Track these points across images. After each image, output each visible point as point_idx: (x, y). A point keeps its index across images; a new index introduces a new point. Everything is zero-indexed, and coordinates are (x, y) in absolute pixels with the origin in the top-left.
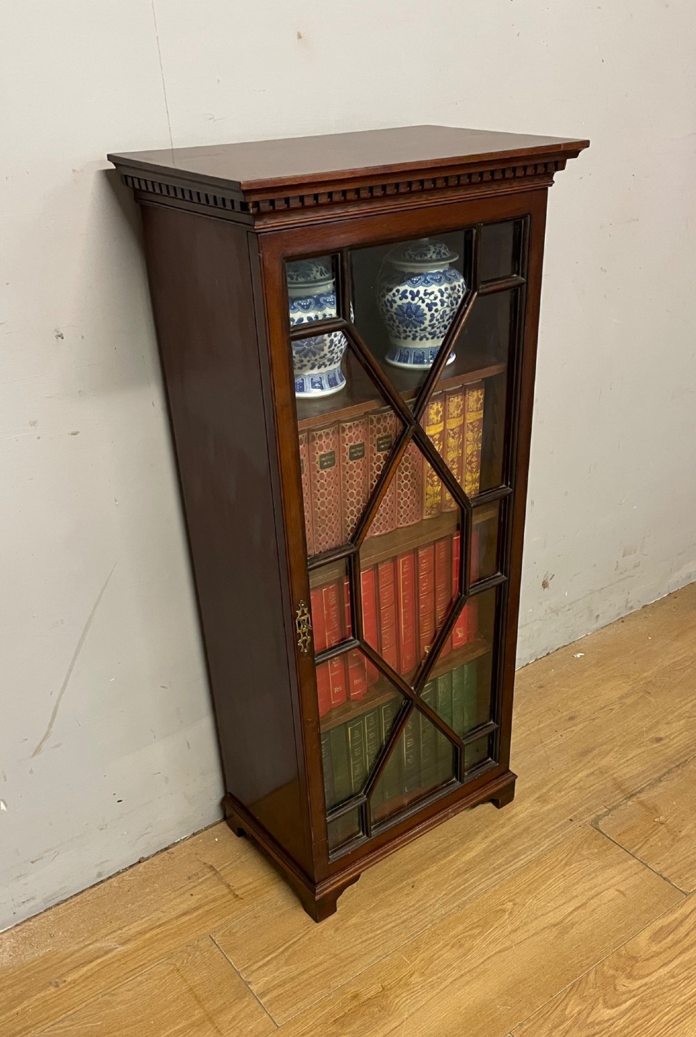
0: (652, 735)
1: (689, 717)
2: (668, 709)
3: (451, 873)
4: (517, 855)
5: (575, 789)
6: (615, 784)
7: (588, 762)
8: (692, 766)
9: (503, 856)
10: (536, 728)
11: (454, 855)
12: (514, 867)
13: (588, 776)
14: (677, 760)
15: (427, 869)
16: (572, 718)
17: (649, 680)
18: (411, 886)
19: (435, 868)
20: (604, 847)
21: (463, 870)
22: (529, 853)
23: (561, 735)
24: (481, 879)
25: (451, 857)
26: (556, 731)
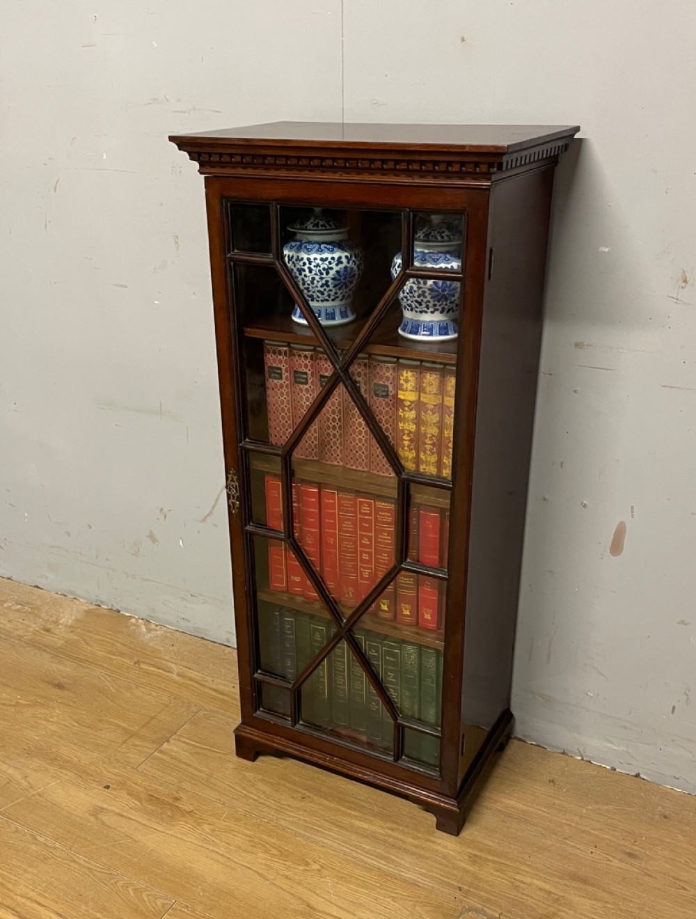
3: (333, 818)
4: (381, 857)
9: (375, 848)
11: (356, 814)
12: (365, 858)
13: (542, 889)
15: (328, 801)
18: (303, 796)
19: (333, 806)
21: (341, 824)
22: (390, 866)
23: (592, 853)
24: (337, 839)
25: (352, 812)
26: (596, 847)
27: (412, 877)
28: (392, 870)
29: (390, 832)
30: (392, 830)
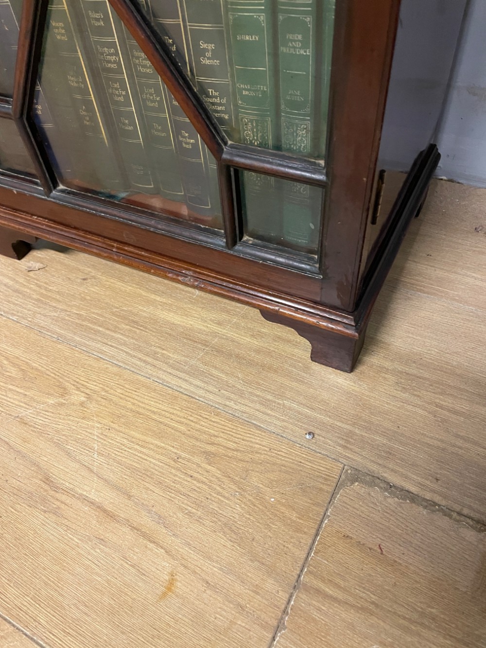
3: (125, 308)
12: (168, 378)
19: (129, 289)
21: (136, 319)
22: (211, 388)
24: (125, 344)
25: (158, 299)
28: (211, 397)
29: (216, 328)
30: (219, 324)
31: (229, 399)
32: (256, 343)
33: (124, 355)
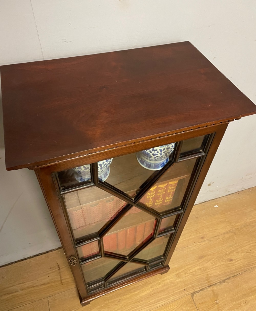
0: (229, 257)
1: (246, 252)
2: (240, 245)
3: (134, 300)
4: (159, 301)
5: (192, 275)
6: (207, 277)
7: (201, 262)
8: (239, 278)
9: (155, 299)
10: (188, 238)
11: (138, 292)
12: (156, 306)
13: (198, 269)
14: (234, 273)
15: (127, 295)
16: (202, 238)
17: (238, 227)
18: (118, 301)
19: (130, 295)
20: (192, 308)
23: (196, 245)
26: (195, 242)
27: (172, 299)
28: (165, 302)
29: (152, 289)
30: (152, 287)
31: (168, 300)
32: (161, 285)
33: (145, 309)
